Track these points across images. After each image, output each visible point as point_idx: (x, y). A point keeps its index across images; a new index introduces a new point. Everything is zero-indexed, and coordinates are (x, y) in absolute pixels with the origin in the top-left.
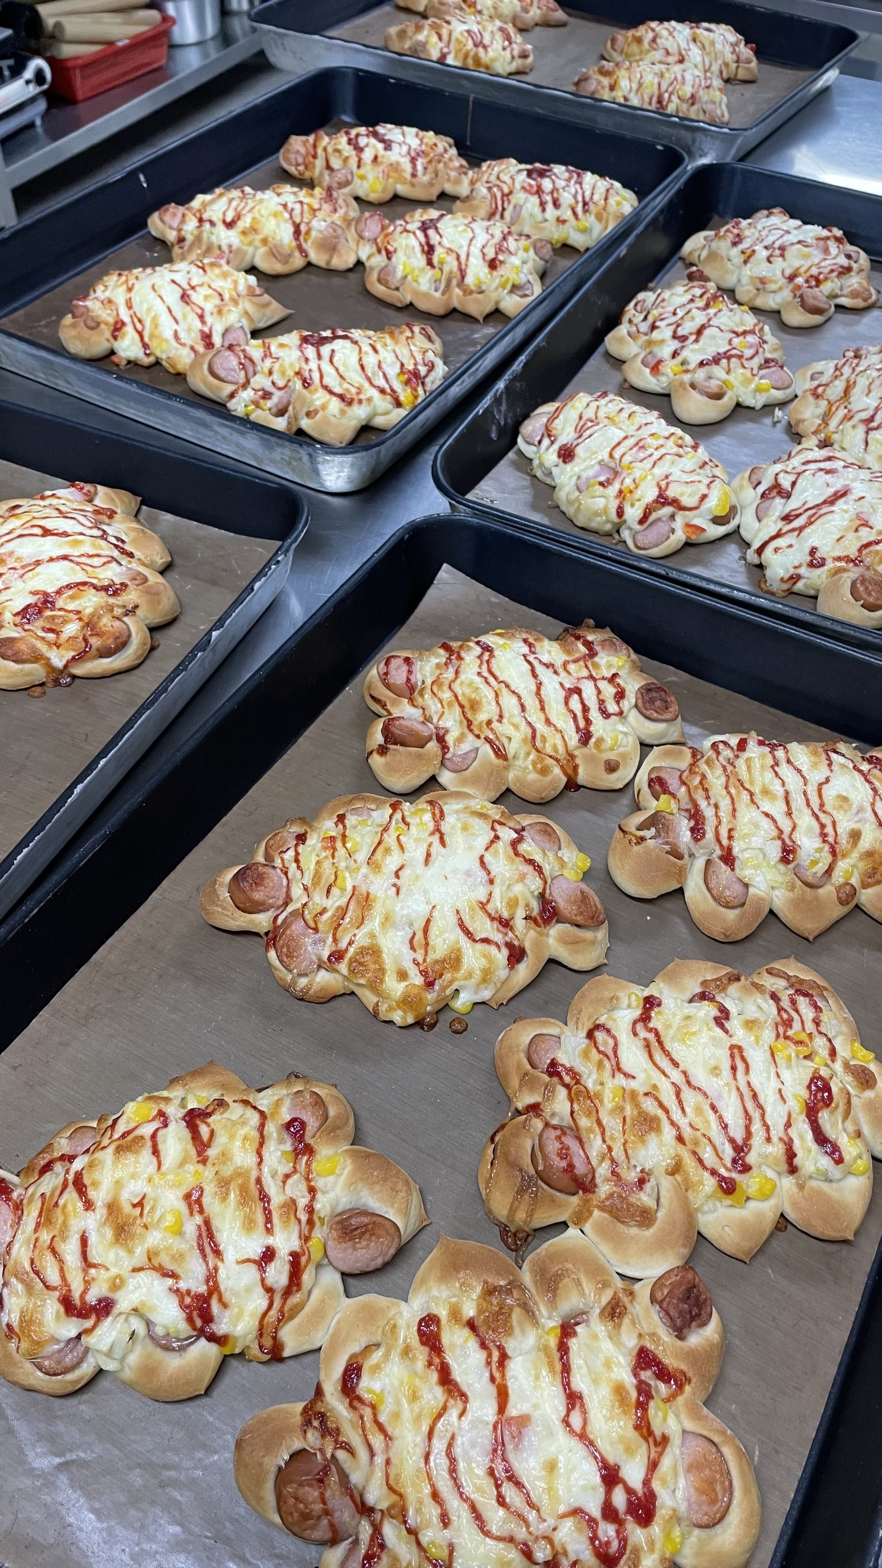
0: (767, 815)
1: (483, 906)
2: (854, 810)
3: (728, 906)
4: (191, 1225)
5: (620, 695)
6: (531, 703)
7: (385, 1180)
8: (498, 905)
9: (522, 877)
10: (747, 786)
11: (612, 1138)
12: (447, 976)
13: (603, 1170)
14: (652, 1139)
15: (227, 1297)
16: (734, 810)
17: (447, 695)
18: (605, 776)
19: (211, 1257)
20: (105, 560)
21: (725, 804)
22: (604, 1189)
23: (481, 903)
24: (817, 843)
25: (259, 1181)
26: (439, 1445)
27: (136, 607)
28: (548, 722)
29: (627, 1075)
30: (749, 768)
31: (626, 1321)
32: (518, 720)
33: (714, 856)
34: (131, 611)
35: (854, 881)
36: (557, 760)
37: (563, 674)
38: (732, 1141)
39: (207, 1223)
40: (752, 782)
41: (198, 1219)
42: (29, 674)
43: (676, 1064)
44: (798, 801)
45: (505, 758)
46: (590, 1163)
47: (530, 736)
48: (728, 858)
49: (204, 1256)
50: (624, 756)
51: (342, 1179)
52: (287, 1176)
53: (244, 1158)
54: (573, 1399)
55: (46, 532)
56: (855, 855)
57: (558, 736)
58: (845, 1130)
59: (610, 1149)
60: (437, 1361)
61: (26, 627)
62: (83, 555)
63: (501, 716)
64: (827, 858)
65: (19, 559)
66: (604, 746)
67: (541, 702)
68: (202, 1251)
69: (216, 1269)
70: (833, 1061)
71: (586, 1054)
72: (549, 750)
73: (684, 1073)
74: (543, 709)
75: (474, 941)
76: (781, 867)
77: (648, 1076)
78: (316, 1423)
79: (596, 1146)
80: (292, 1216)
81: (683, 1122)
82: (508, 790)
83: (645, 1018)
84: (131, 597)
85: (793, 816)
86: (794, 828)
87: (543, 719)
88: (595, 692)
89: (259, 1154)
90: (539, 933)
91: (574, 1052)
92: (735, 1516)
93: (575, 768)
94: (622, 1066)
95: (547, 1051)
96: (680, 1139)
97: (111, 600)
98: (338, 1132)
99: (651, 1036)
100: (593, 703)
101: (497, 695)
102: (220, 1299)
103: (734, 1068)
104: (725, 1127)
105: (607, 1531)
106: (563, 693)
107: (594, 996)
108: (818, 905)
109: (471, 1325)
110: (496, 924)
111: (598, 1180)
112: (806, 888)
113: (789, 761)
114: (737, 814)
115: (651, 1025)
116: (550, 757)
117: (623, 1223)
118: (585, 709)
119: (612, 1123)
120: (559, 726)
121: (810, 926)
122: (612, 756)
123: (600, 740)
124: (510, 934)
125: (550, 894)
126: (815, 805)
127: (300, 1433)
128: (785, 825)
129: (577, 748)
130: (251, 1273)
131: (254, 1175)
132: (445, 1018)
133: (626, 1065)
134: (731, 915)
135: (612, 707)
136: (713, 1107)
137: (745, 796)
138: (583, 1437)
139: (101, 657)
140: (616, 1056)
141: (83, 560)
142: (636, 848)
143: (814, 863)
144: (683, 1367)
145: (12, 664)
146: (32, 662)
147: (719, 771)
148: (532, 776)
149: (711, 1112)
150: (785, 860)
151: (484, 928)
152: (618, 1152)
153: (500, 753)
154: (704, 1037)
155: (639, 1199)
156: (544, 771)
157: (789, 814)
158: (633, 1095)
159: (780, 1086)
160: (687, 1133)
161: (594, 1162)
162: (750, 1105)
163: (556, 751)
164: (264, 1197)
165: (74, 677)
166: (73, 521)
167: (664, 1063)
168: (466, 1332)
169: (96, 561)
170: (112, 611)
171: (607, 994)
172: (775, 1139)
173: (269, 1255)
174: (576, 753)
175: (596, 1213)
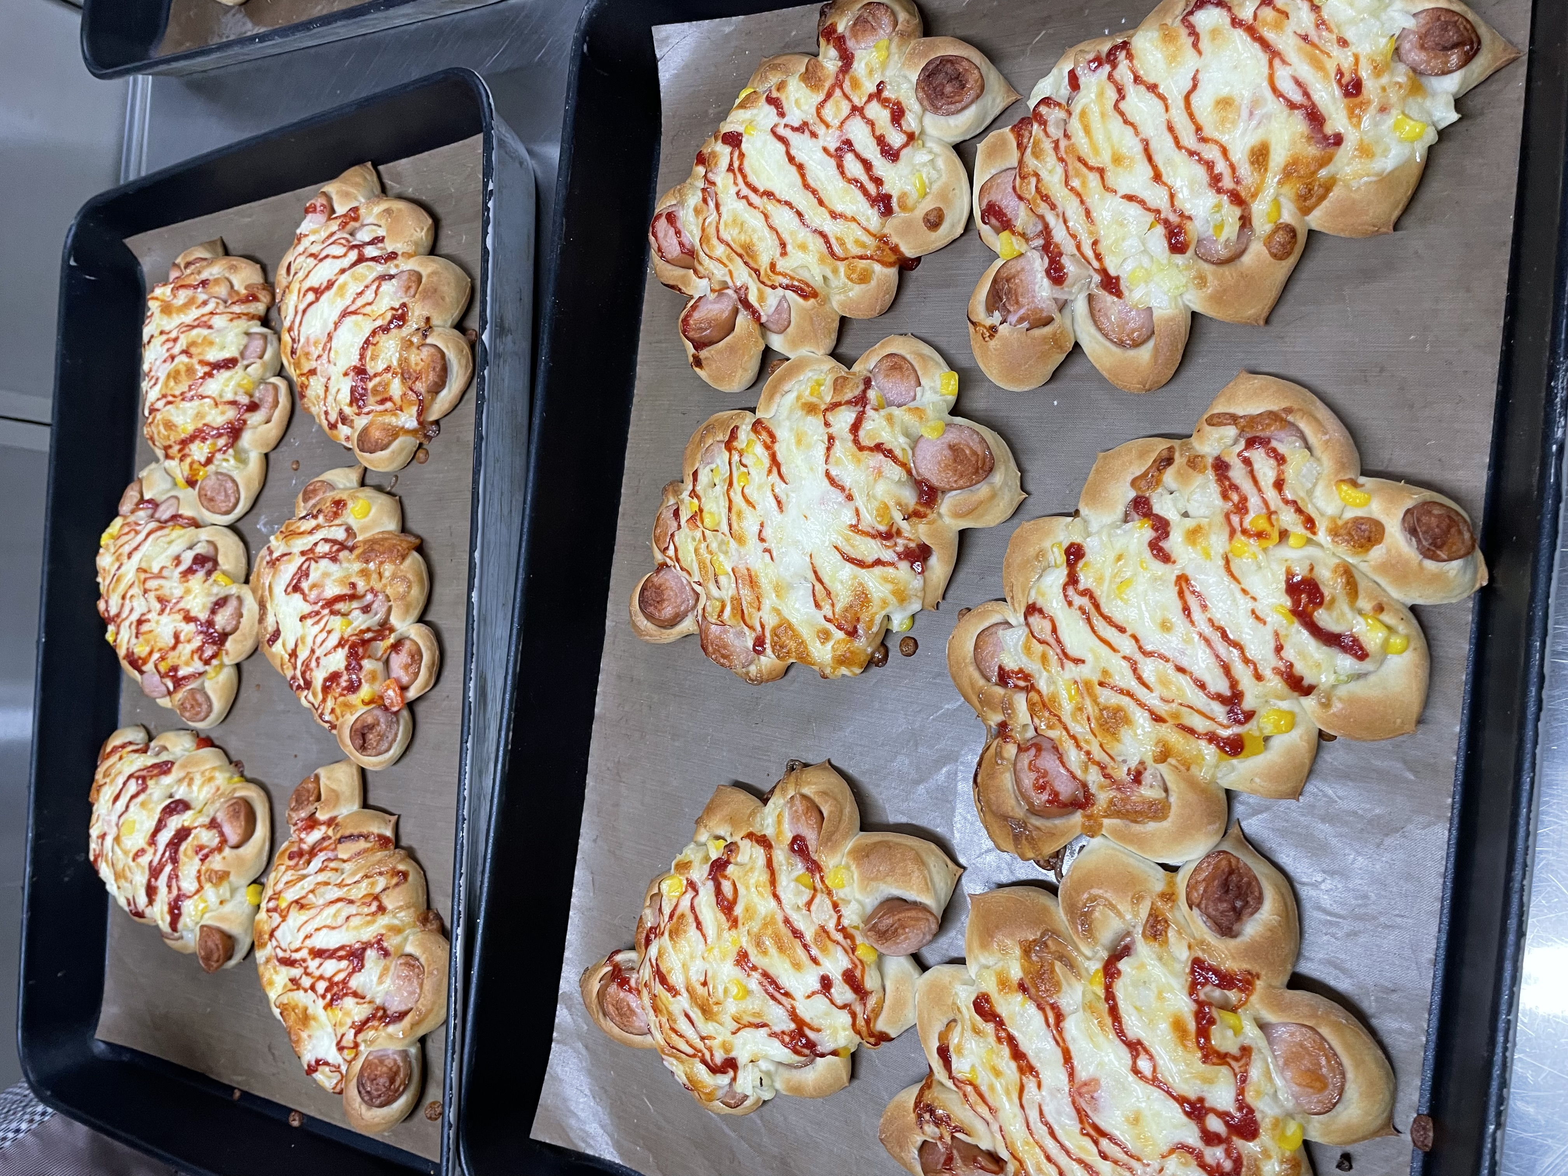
0: (1130, 198)
1: (854, 528)
2: (1245, 113)
3: (1136, 344)
4: (754, 982)
5: (898, 115)
6: (804, 201)
7: (892, 870)
8: (869, 520)
9: (879, 473)
10: (1092, 162)
11: (1087, 742)
12: (865, 617)
13: (1094, 777)
14: (1125, 734)
15: (815, 1023)
16: (1088, 213)
17: (720, 250)
18: (934, 235)
19: (783, 999)
20: (374, 287)
21: (1072, 209)
22: (1103, 798)
23: (851, 526)
24: (1210, 198)
25: (787, 921)
26: (1034, 1115)
27: (428, 319)
28: (834, 215)
29: (1078, 661)
30: (1087, 130)
31: (1171, 934)
32: (804, 235)
33: (1093, 285)
34: (427, 328)
35: (1288, 216)
36: (871, 258)
37: (821, 130)
38: (1219, 698)
39: (765, 975)
40: (1096, 151)
41: (756, 975)
42: (402, 449)
43: (1122, 630)
44: (1163, 146)
45: (815, 295)
46: (1074, 777)
47: (823, 248)
48: (1111, 284)
49: (780, 1003)
50: (944, 195)
51: (855, 885)
52: (809, 904)
53: (765, 906)
54: (1135, 1047)
55: (318, 292)
56: (1272, 179)
57: (854, 225)
58: (1360, 612)
59: (1088, 753)
60: (1003, 1034)
61: (366, 410)
62: (355, 299)
63: (783, 245)
64: (1232, 214)
65: (316, 343)
66: (910, 202)
67: (814, 192)
68: (773, 997)
69: (793, 1007)
70: (1314, 533)
71: (1027, 649)
72: (856, 251)
73: (1135, 638)
74: (821, 202)
75: (869, 567)
76: (1179, 259)
77: (1097, 658)
78: (927, 1116)
79: (1074, 757)
80: (829, 943)
81: (1152, 700)
82: (843, 320)
83: (1072, 580)
84: (417, 313)
85: (1165, 178)
86: (1172, 196)
87: (827, 216)
88: (867, 130)
89: (776, 896)
90: (928, 523)
91: (1016, 650)
92: (1353, 1091)
93: (895, 250)
94: (1069, 651)
95: (992, 657)
96: (1158, 719)
97: (406, 331)
98: (834, 838)
99: (1085, 601)
100: (872, 152)
101: (766, 217)
102: (811, 1028)
103: (1186, 610)
104: (1202, 686)
105: (1216, 1155)
106: (832, 162)
107: (1019, 560)
108: (1248, 279)
109: (1022, 987)
110: (878, 541)
111: (1093, 789)
112: (1221, 270)
113: (1137, 79)
114: (1094, 214)
115: (1081, 587)
116: (861, 258)
117: (1136, 822)
118: (867, 165)
119: (1079, 729)
120: (849, 214)
121: (1251, 312)
122: (927, 205)
123: (903, 196)
124: (900, 541)
125: (917, 472)
126: (1189, 139)
127: (919, 1131)
128: (1157, 197)
129: (883, 225)
130: (821, 1001)
131: (780, 918)
132: (893, 645)
133: (1073, 650)
134: (1145, 353)
135: (896, 139)
136: (1181, 670)
137: (1093, 179)
138: (1155, 1081)
139: (437, 393)
140: (1058, 641)
141: (360, 302)
142: (993, 343)
143: (1219, 227)
144: (1246, 966)
145: (383, 452)
146: (395, 439)
147: (1051, 159)
148: (856, 291)
149: (1180, 676)
150: (1177, 247)
151: (871, 549)
152: (1098, 754)
153: (805, 292)
154: (1142, 583)
155: (1142, 796)
156: (864, 278)
157: (1157, 177)
158: (1088, 685)
159: (1251, 605)
160: (1162, 709)
161: (1079, 773)
162: (1222, 648)
163: (863, 245)
164: (797, 934)
165: (437, 422)
166: (329, 260)
167: (1110, 633)
168: (1019, 997)
169: (369, 295)
170: (412, 343)
171: (1032, 551)
172: (1268, 673)
173: (826, 983)
174: (886, 231)
175: (1106, 821)
